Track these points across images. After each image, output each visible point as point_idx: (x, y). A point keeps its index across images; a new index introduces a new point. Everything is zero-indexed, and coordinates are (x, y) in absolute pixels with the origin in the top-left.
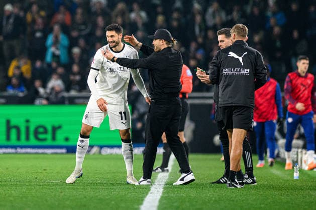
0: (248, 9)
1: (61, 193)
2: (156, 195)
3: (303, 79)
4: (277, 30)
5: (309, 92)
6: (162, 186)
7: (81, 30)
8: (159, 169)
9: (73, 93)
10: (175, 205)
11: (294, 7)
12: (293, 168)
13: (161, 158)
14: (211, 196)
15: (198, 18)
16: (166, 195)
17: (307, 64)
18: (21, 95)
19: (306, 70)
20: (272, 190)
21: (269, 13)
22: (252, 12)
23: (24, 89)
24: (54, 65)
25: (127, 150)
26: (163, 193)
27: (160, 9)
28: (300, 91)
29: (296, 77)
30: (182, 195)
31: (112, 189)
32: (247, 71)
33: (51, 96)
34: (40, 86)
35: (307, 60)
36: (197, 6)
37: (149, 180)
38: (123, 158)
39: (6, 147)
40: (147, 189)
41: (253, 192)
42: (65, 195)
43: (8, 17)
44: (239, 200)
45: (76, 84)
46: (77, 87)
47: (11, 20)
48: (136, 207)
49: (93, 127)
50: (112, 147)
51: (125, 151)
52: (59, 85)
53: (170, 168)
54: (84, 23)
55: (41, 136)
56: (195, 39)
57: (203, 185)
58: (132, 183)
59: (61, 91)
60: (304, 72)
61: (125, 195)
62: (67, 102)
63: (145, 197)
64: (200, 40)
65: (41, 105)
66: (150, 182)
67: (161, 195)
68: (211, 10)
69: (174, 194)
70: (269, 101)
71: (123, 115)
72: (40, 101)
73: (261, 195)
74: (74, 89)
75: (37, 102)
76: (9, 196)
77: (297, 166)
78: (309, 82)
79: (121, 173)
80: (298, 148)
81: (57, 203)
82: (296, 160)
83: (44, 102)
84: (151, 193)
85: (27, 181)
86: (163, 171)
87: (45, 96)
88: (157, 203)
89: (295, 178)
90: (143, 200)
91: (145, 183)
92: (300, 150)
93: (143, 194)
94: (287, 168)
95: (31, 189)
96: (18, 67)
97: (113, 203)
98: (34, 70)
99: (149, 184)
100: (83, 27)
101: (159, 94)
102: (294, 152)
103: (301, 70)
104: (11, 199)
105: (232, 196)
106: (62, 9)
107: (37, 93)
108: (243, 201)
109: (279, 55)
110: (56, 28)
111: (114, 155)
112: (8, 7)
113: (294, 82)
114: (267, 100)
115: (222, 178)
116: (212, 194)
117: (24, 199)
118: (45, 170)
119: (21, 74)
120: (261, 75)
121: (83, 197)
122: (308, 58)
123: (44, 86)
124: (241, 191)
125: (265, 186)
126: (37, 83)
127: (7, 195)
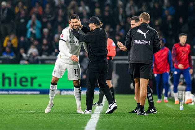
0: (152, 5)
1: (36, 118)
2: (95, 120)
3: (183, 47)
4: (169, 17)
5: (187, 56)
6: (99, 114)
7: (48, 18)
8: (97, 104)
9: (44, 57)
10: (107, 126)
11: (180, 3)
12: (179, 103)
13: (98, 97)
14: (129, 120)
15: (121, 10)
16: (101, 120)
17: (185, 38)
18: (11, 58)
19: (185, 42)
20: (166, 117)
21: (165, 7)
22: (154, 7)
23: (13, 54)
24: (32, 39)
25: (77, 93)
26: (99, 119)
27: (97, 5)
28: (181, 55)
29: (179, 46)
30: (111, 120)
31: (68, 116)
32: (148, 43)
33: (30, 59)
34: (23, 53)
35: (185, 35)
36: (120, 3)
37: (90, 111)
38: (75, 97)
39: (2, 90)
40: (89, 116)
41: (155, 118)
42: (38, 120)
43: (4, 10)
44: (146, 123)
45: (46, 51)
46: (46, 53)
47: (6, 12)
48: (83, 127)
49: (59, 78)
50: (67, 90)
51: (76, 93)
52: (35, 52)
53: (103, 103)
54: (50, 13)
55: (24, 84)
56: (119, 24)
57: (124, 113)
58: (80, 112)
59: (36, 56)
60: (183, 43)
61: (76, 120)
62: (40, 62)
63: (88, 121)
64: (122, 24)
65: (24, 64)
66: (91, 112)
67: (98, 119)
68: (128, 5)
69: (106, 119)
70: (164, 61)
71: (77, 71)
72: (24, 62)
73: (160, 120)
74: (44, 54)
75: (22, 62)
76: (4, 121)
77: (182, 102)
78: (187, 49)
79: (73, 106)
80: (183, 91)
81: (33, 125)
82: (181, 98)
83: (26, 62)
84: (92, 119)
85: (15, 111)
86: (99, 105)
87: (26, 58)
88: (95, 125)
89: (181, 109)
90: (87, 123)
91: (88, 112)
92: (184, 92)
93: (87, 119)
94: (175, 103)
95: (18, 116)
96: (10, 41)
97: (68, 125)
98: (19, 42)
99: (91, 113)
100: (50, 16)
101: (93, 57)
102: (180, 93)
103: (182, 42)
104: (5, 122)
105: (141, 120)
106: (37, 4)
107: (21, 57)
108: (149, 123)
109: (171, 33)
110: (33, 16)
111: (69, 95)
112: (4, 3)
113: (178, 49)
114: (163, 60)
115: (136, 109)
116: (129, 119)
117: (13, 123)
118: (26, 104)
119: (12, 45)
120: (157, 45)
121: (50, 121)
122: (186, 35)
123: (26, 52)
124: (148, 117)
125: (162, 114)
126: (22, 51)
127: (3, 120)
